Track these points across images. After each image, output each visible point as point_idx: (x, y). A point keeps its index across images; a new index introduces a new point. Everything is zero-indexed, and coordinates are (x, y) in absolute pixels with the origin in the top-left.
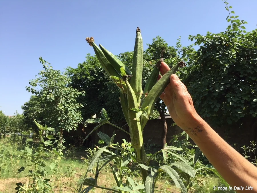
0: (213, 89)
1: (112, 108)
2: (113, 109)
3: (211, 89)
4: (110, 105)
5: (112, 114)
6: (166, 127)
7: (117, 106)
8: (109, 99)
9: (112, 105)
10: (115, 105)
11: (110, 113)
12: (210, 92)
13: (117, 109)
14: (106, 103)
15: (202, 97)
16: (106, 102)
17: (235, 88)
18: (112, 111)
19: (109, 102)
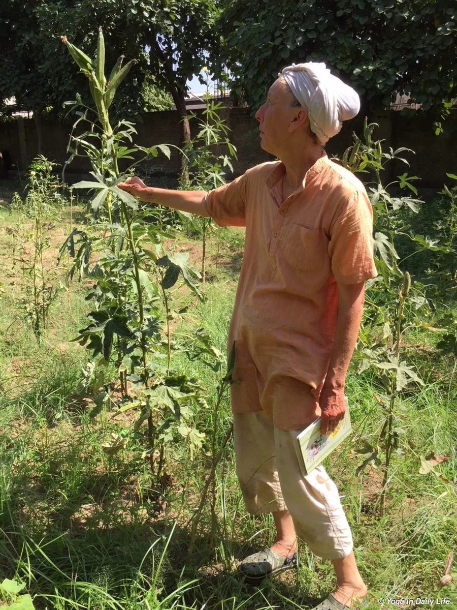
0: (282, 41)
1: (57, 79)
2: (59, 82)
3: (278, 42)
4: (51, 71)
5: (57, 97)
6: (188, 131)
7: (68, 74)
8: (46, 56)
9: (55, 71)
10: (64, 72)
11: (53, 94)
12: (275, 48)
13: (70, 82)
14: (39, 67)
15: (260, 61)
16: (40, 63)
17: (325, 42)
18: (57, 88)
19: (47, 63)
